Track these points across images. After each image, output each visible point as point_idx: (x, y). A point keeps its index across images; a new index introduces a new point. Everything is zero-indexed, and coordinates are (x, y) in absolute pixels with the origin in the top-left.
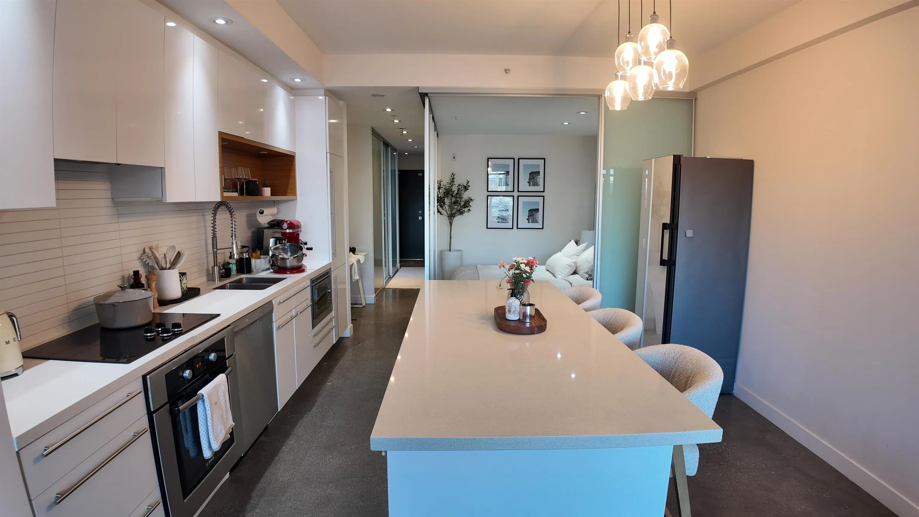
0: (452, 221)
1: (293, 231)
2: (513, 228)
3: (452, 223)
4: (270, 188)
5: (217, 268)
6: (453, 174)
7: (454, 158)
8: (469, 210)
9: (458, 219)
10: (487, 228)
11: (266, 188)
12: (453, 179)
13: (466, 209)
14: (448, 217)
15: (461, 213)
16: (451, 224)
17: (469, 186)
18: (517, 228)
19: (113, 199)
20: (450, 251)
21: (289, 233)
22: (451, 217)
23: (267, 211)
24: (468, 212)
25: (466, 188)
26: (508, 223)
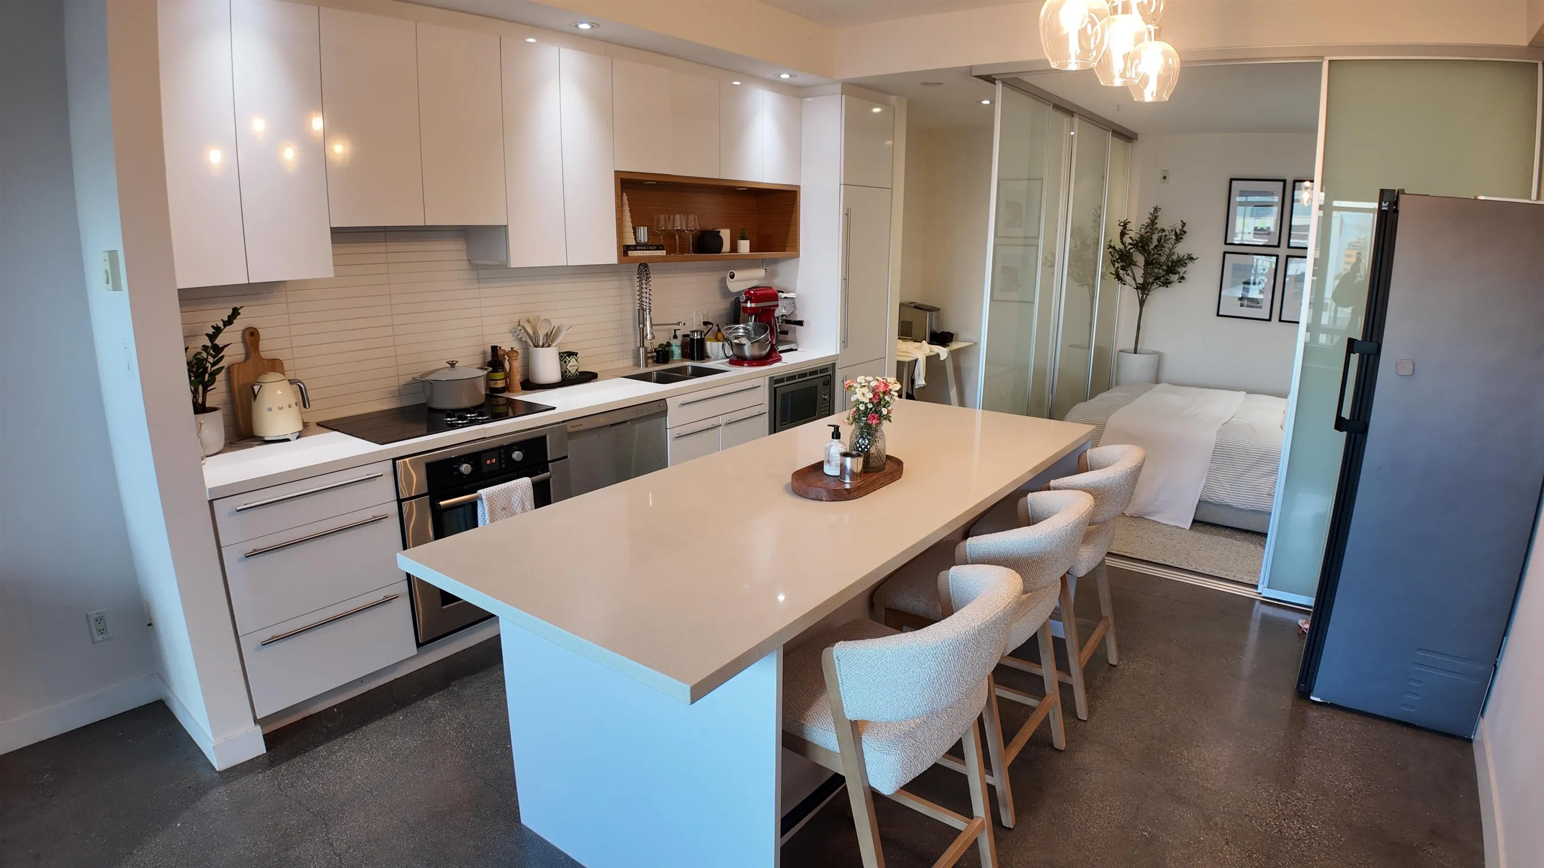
0: (1145, 296)
1: (757, 305)
2: (1270, 320)
3: (1144, 301)
4: (748, 242)
5: (643, 350)
6: (1156, 210)
7: (1165, 178)
8: (1183, 278)
9: (1159, 295)
10: (1218, 315)
11: (742, 241)
12: (1156, 217)
13: (1174, 278)
14: (1137, 288)
15: (1167, 283)
16: (1142, 303)
17: (1185, 232)
18: (1280, 321)
19: (469, 261)
20: (1135, 352)
21: (751, 308)
22: (1144, 289)
23: (738, 275)
24: (1180, 282)
25: (1179, 237)
26: (1261, 308)
